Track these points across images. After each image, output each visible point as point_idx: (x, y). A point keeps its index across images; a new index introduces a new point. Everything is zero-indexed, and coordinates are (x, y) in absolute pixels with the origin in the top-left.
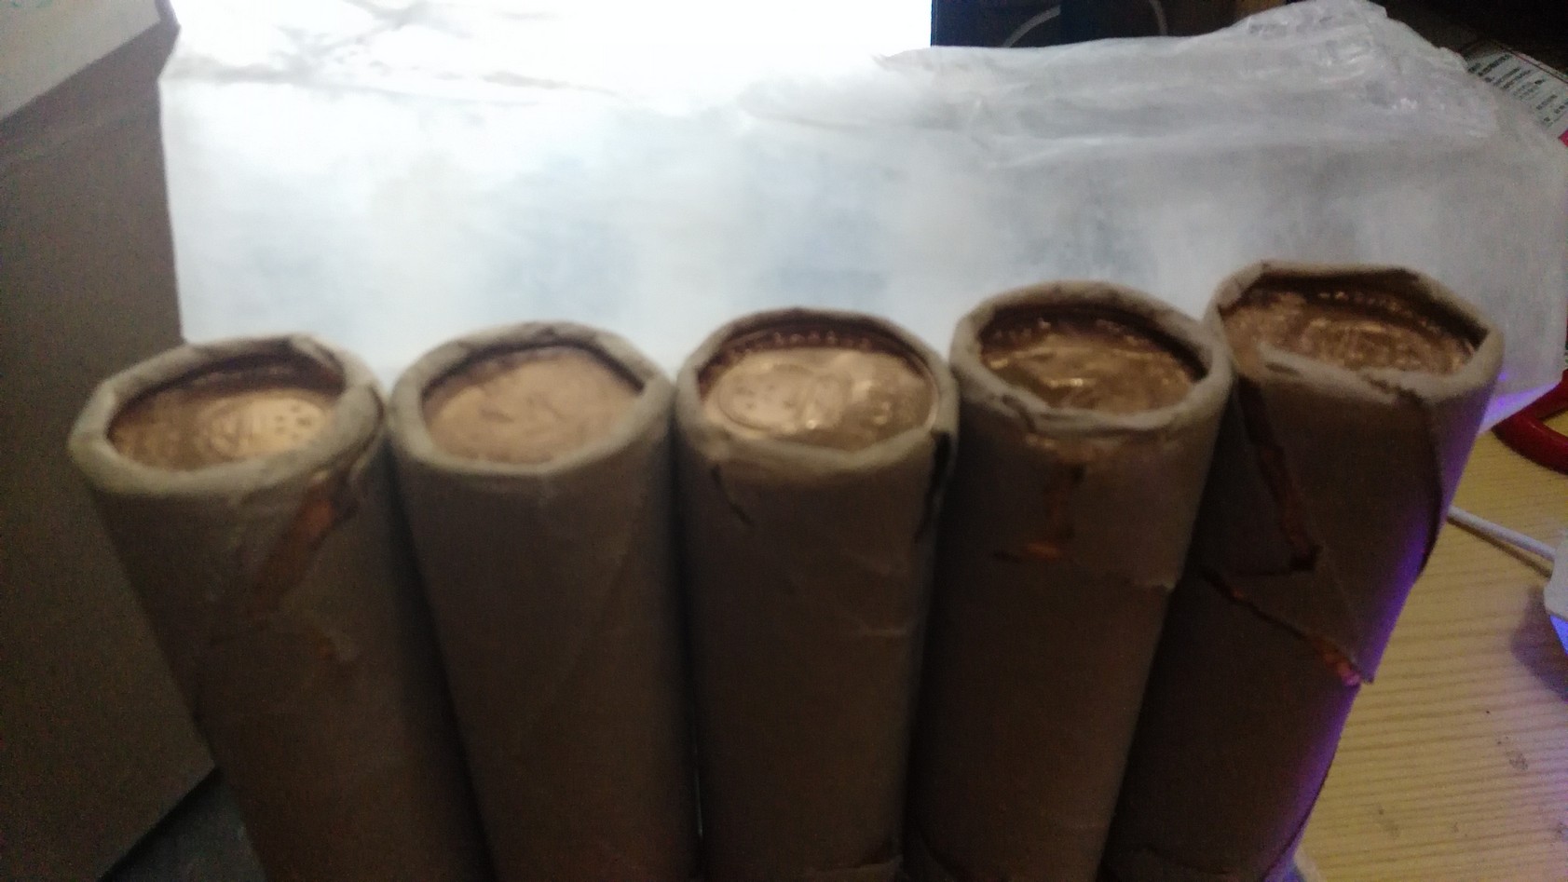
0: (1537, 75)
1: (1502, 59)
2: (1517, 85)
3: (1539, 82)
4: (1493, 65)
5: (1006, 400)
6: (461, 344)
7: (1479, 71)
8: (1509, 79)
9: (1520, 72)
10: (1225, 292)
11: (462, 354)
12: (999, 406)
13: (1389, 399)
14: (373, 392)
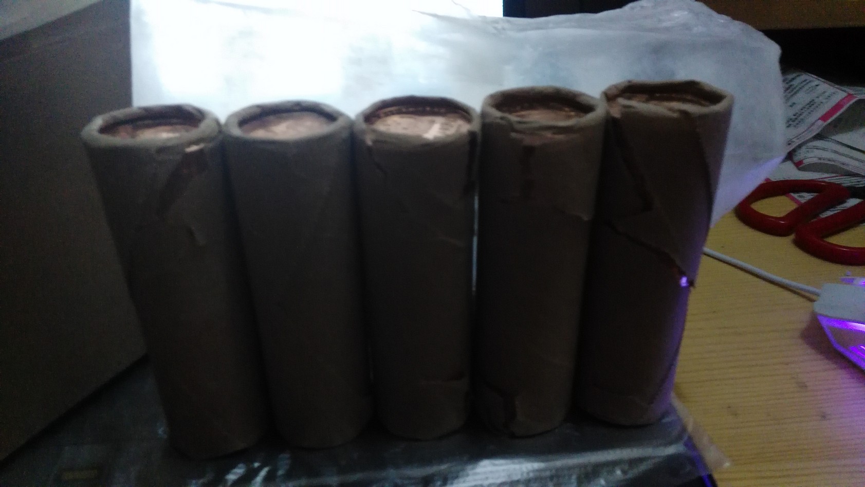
0: (817, 82)
1: (798, 76)
2: (806, 87)
3: (817, 86)
4: (793, 79)
5: (502, 118)
6: (258, 106)
7: (787, 81)
8: (802, 85)
9: (807, 81)
10: (610, 89)
11: (258, 110)
12: (499, 121)
13: (675, 115)
14: (217, 122)
